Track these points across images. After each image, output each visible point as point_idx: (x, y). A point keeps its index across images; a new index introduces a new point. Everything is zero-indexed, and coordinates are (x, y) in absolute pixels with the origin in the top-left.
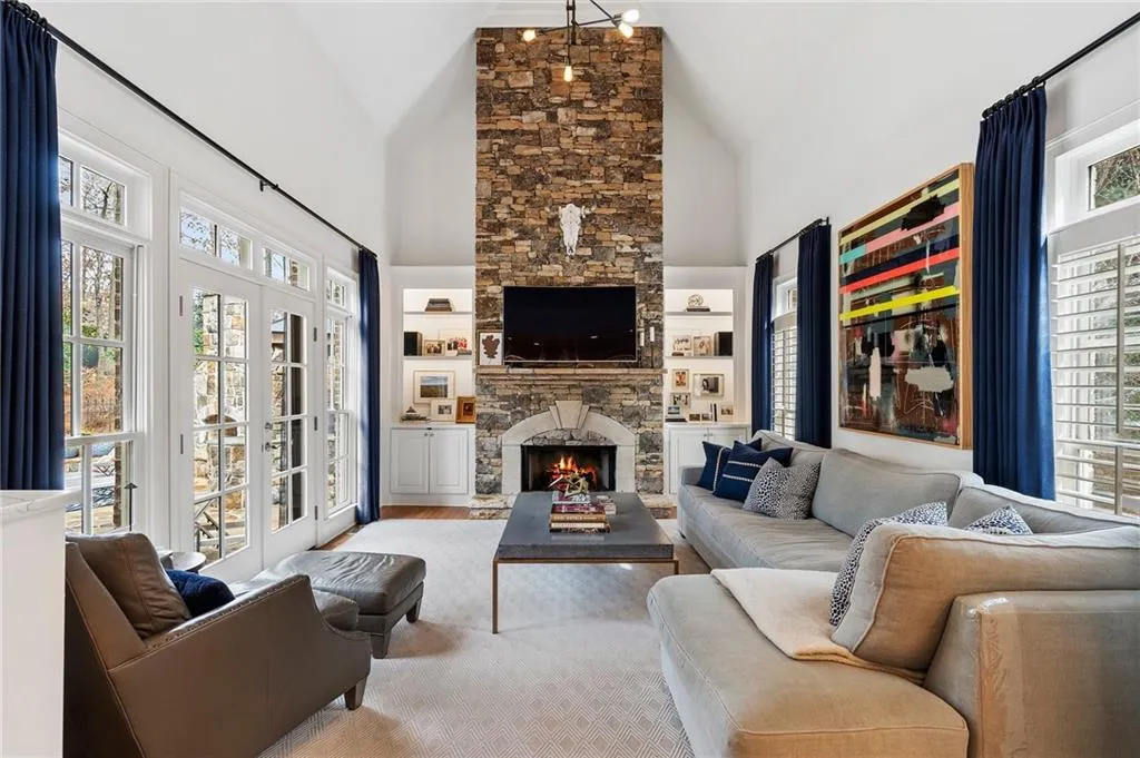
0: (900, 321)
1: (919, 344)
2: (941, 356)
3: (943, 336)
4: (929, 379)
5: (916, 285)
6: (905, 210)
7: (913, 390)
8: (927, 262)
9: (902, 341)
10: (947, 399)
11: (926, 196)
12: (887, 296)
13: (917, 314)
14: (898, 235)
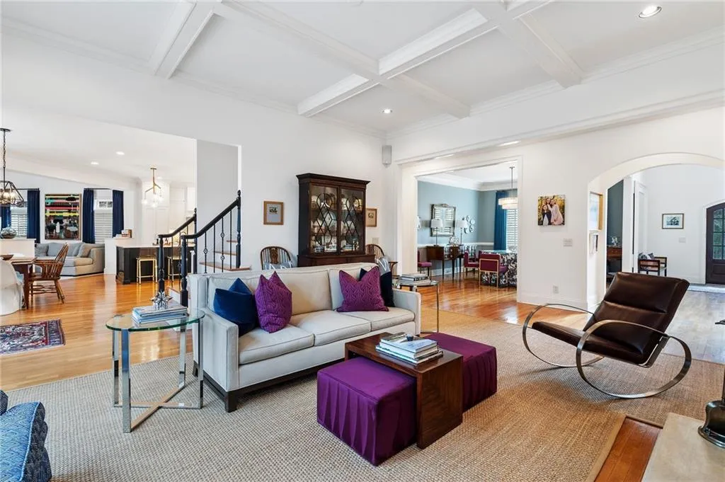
0: (65, 218)
1: (70, 222)
2: (75, 225)
3: (76, 221)
4: (73, 229)
5: (69, 211)
6: (67, 197)
7: (69, 231)
8: (72, 208)
9: (66, 222)
10: (76, 233)
11: (72, 196)
12: (62, 212)
13: (70, 217)
14: (65, 201)
